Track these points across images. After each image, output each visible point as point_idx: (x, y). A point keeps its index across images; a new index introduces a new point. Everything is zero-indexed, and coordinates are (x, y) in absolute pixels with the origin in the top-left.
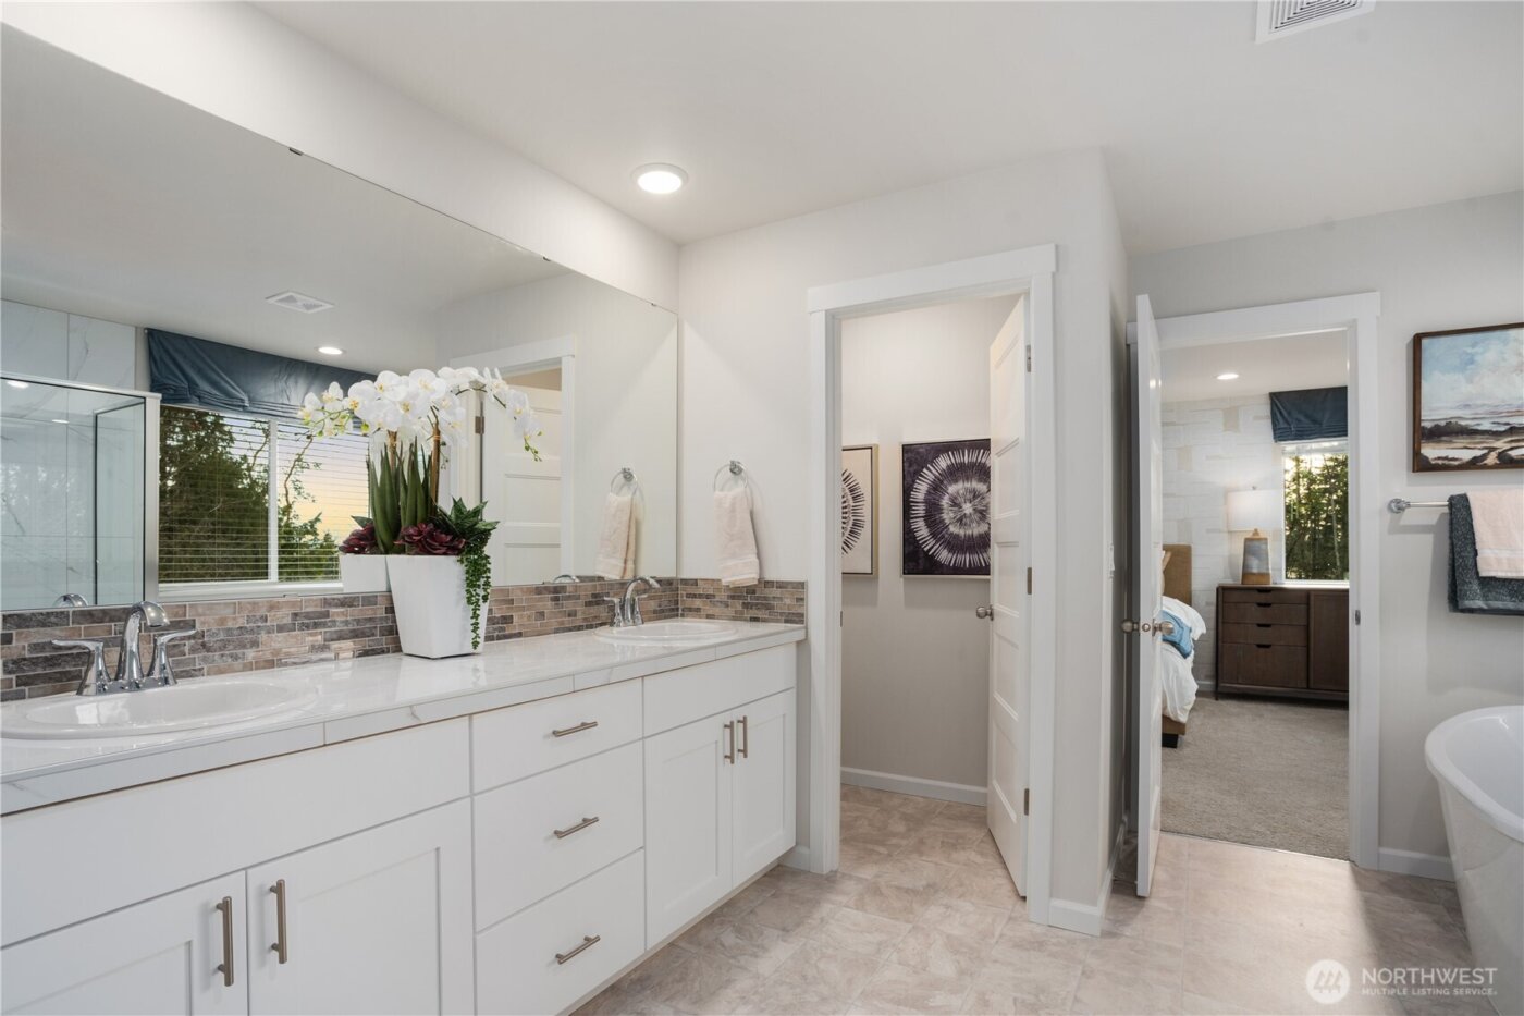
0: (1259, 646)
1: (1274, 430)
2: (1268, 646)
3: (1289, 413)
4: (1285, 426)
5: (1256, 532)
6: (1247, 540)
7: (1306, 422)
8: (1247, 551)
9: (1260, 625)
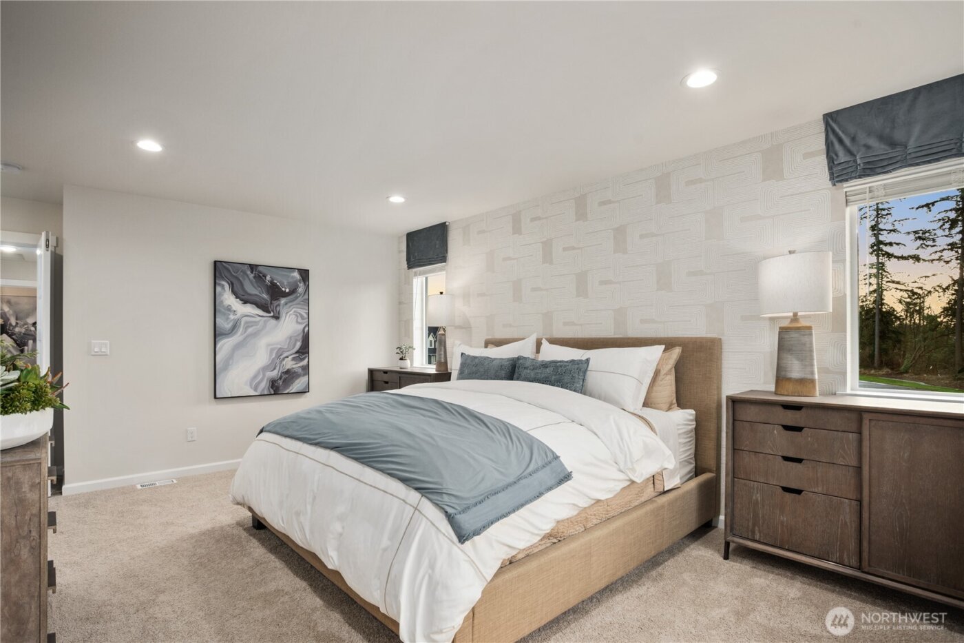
0: (786, 490)
1: (830, 168)
2: (799, 492)
3: (853, 139)
4: (847, 159)
5: (795, 318)
6: (783, 331)
7: (879, 147)
8: (783, 347)
9: (786, 459)
